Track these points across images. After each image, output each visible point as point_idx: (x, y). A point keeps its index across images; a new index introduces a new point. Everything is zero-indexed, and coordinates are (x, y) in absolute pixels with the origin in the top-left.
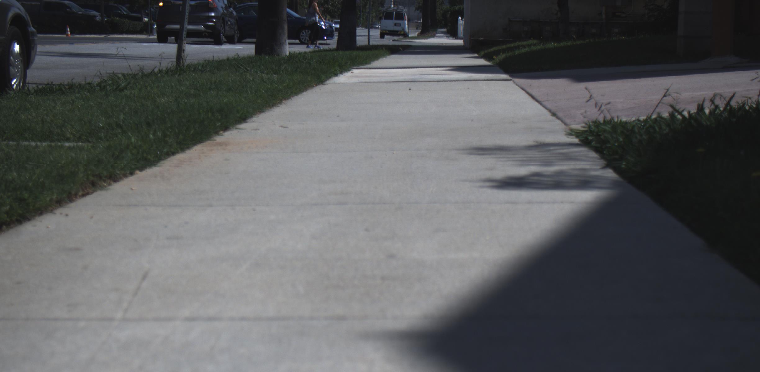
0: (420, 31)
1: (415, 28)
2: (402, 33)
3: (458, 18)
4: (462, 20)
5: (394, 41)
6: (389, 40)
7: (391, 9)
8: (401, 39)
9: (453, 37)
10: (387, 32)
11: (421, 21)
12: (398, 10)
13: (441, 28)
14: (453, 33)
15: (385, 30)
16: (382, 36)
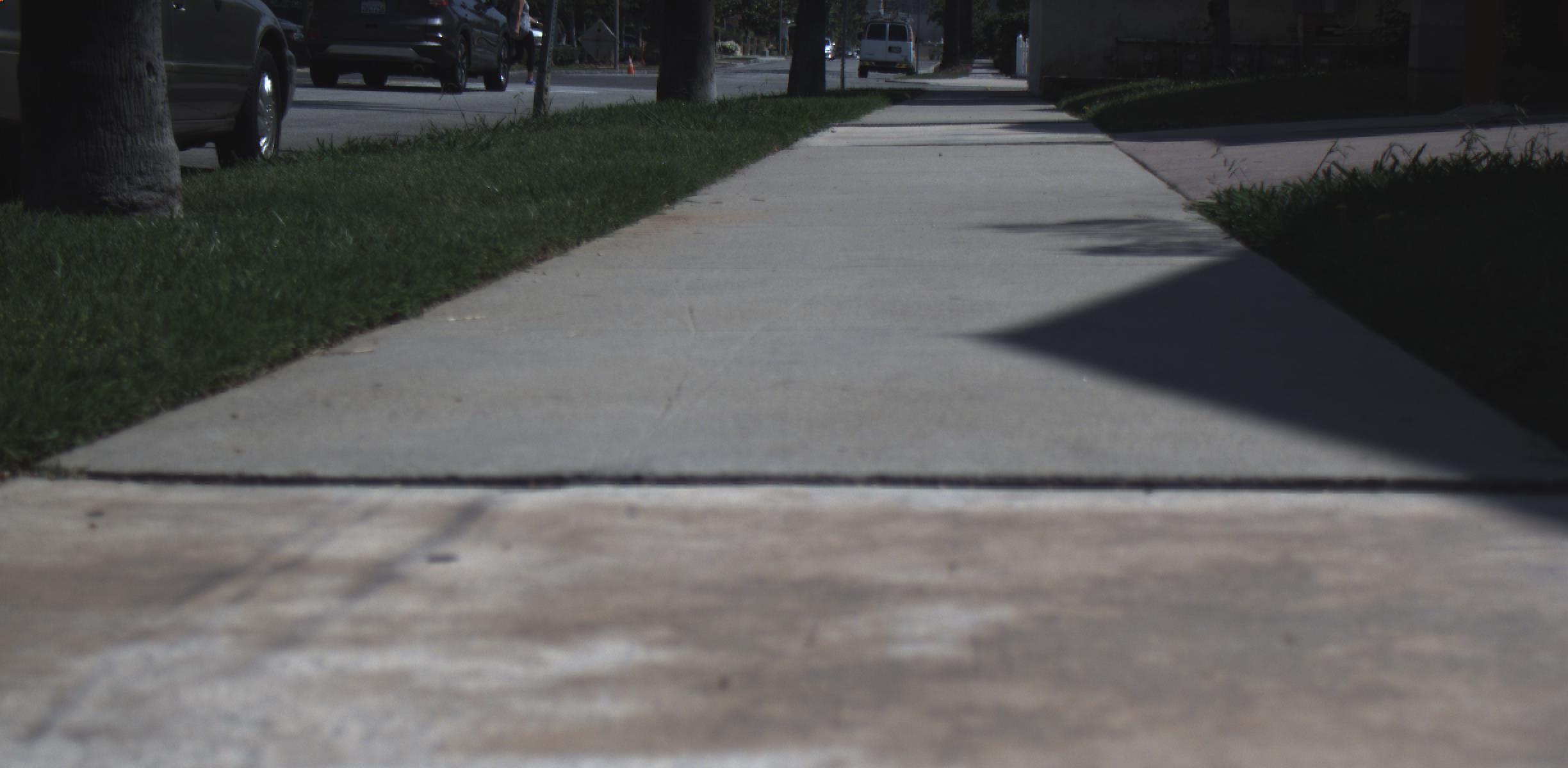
0: (939, 63)
1: (928, 57)
2: (904, 66)
3: (1017, 36)
4: (1024, 40)
5: (887, 81)
6: (875, 80)
7: (882, 18)
8: (901, 78)
9: (1007, 75)
10: (873, 63)
11: (940, 41)
12: (895, 20)
13: (983, 56)
14: (1007, 68)
15: (870, 61)
16: (863, 72)
